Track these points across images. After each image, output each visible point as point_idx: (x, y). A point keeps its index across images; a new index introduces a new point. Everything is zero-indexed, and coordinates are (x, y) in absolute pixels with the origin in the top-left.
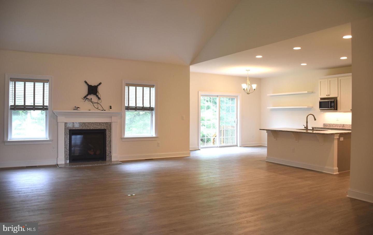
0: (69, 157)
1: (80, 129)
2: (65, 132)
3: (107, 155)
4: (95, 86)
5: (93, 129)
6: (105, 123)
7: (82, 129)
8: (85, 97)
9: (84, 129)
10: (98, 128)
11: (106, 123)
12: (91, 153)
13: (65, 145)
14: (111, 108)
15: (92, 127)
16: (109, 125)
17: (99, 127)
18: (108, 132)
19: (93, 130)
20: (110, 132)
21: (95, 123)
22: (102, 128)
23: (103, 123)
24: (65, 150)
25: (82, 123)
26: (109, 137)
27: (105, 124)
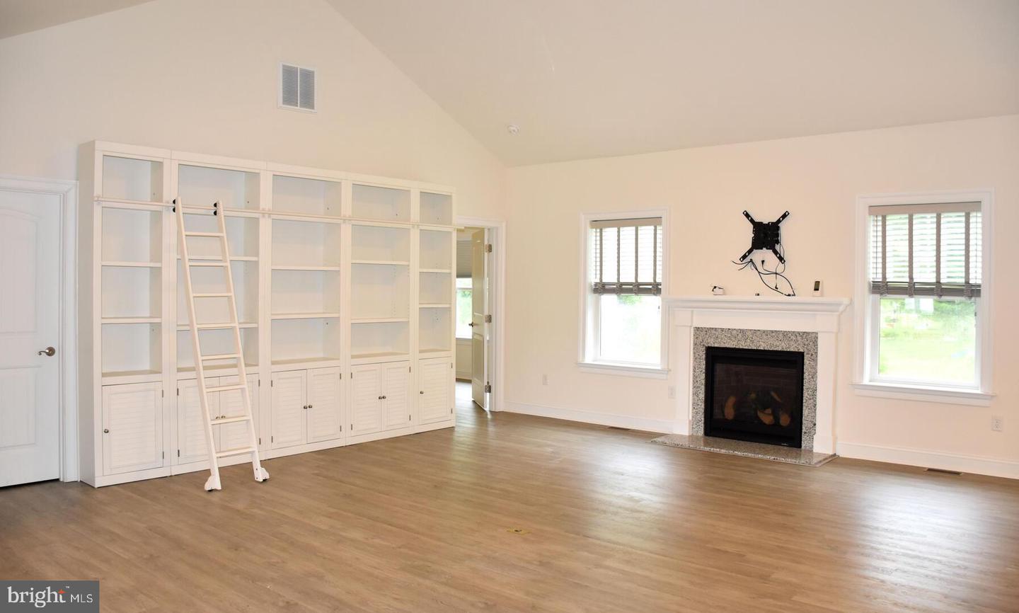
0: (703, 419)
1: (732, 347)
2: (694, 353)
3: (803, 431)
4: (772, 223)
5: (766, 349)
6: (799, 333)
7: (737, 347)
8: (744, 257)
9: (741, 347)
10: (780, 349)
11: (805, 334)
12: (767, 418)
13: (694, 387)
14: (816, 289)
15: (763, 344)
16: (812, 338)
17: (781, 346)
18: (808, 362)
19: (764, 351)
20: (815, 360)
21: (772, 332)
22: (792, 350)
23: (794, 332)
24: (694, 399)
25: (737, 330)
26: (812, 377)
27: (799, 338)
